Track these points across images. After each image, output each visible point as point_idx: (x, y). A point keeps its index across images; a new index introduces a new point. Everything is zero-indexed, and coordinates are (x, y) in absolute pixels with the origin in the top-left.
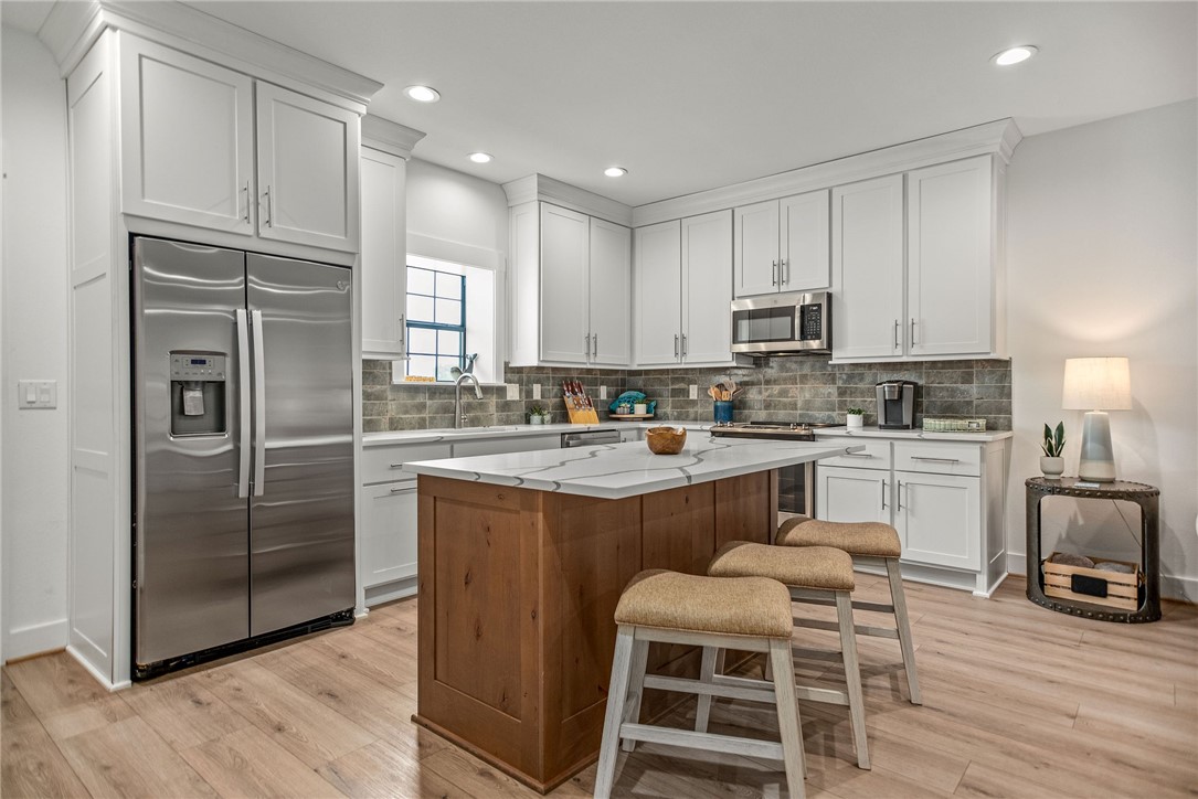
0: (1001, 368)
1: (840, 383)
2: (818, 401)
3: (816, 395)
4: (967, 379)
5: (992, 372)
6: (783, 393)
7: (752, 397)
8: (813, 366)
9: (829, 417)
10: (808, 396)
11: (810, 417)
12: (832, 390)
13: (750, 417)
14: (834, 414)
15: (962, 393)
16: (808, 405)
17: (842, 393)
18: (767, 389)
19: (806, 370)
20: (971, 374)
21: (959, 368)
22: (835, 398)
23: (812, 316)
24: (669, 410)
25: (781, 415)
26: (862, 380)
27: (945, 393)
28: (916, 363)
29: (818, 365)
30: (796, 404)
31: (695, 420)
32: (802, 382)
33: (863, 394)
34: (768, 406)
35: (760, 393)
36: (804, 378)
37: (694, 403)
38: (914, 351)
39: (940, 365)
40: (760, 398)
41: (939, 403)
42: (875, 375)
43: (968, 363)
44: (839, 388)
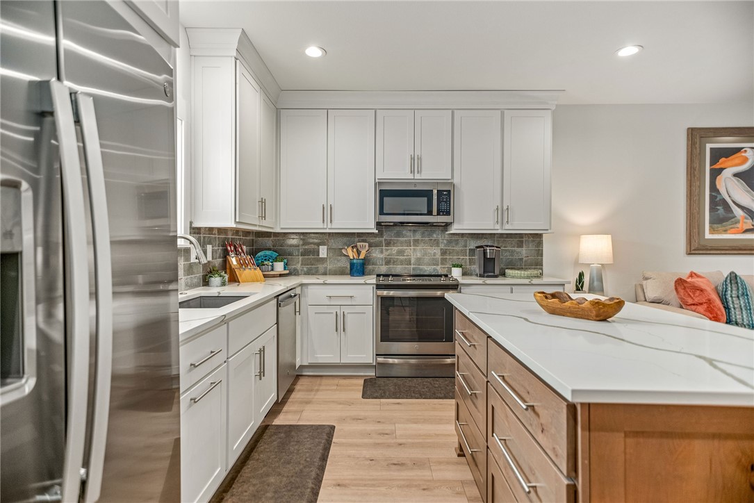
0: (537, 238)
1: (442, 246)
2: (427, 259)
3: (425, 254)
4: (520, 245)
5: (533, 241)
6: (401, 252)
7: (374, 255)
8: (423, 233)
9: (435, 270)
10: (419, 255)
11: (421, 270)
12: (436, 251)
13: (373, 270)
14: (438, 268)
15: (517, 253)
16: (419, 261)
17: (444, 253)
18: (387, 250)
19: (418, 236)
20: (522, 242)
21: (516, 238)
22: (438, 256)
23: (443, 199)
24: (299, 266)
25: (398, 269)
26: (457, 244)
27: (508, 254)
28: (491, 234)
29: (426, 233)
30: (410, 262)
31: (325, 274)
32: (415, 245)
33: (458, 253)
34: (388, 262)
35: (382, 252)
36: (416, 242)
37: (323, 260)
38: (507, 227)
39: (505, 236)
40: (382, 256)
41: (504, 260)
42: (466, 241)
43: (521, 235)
44: (441, 249)
